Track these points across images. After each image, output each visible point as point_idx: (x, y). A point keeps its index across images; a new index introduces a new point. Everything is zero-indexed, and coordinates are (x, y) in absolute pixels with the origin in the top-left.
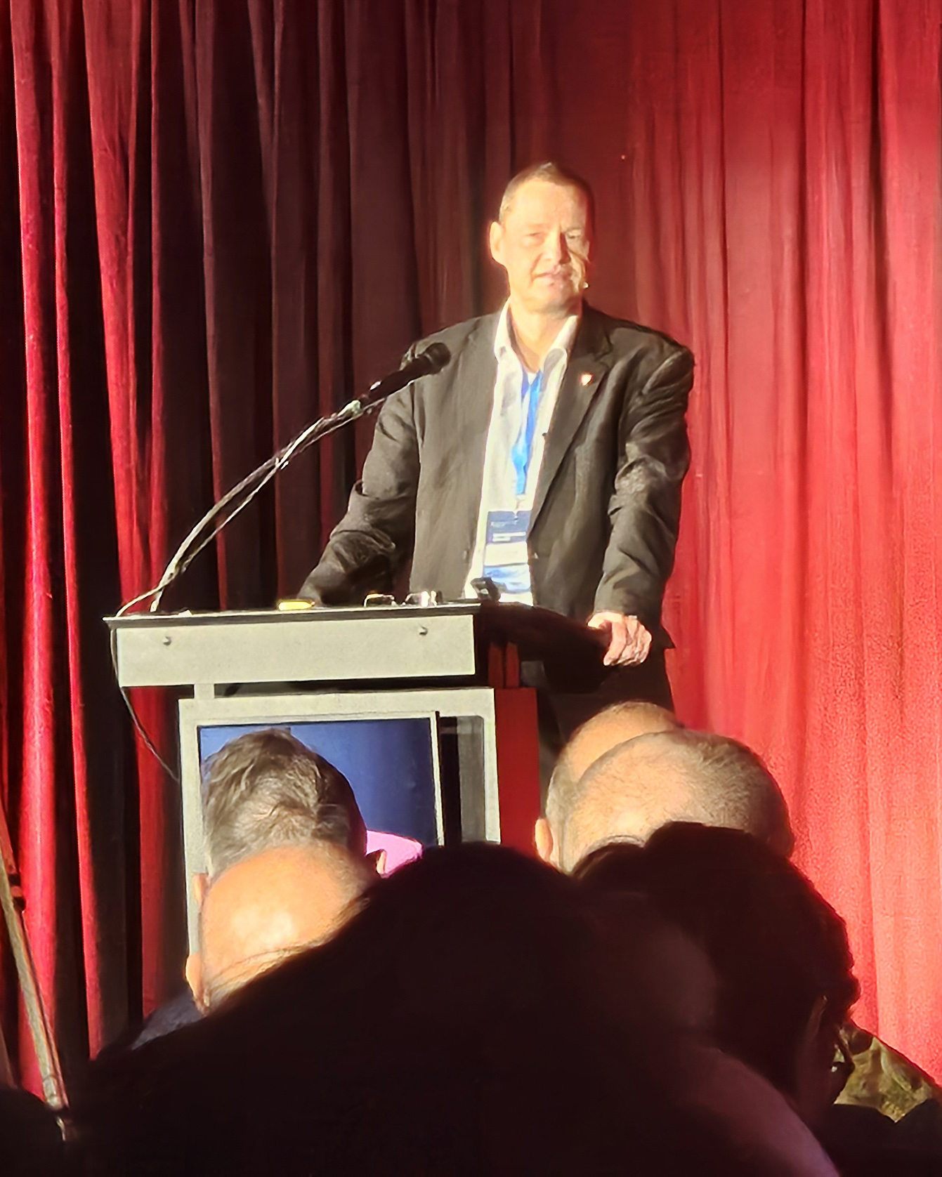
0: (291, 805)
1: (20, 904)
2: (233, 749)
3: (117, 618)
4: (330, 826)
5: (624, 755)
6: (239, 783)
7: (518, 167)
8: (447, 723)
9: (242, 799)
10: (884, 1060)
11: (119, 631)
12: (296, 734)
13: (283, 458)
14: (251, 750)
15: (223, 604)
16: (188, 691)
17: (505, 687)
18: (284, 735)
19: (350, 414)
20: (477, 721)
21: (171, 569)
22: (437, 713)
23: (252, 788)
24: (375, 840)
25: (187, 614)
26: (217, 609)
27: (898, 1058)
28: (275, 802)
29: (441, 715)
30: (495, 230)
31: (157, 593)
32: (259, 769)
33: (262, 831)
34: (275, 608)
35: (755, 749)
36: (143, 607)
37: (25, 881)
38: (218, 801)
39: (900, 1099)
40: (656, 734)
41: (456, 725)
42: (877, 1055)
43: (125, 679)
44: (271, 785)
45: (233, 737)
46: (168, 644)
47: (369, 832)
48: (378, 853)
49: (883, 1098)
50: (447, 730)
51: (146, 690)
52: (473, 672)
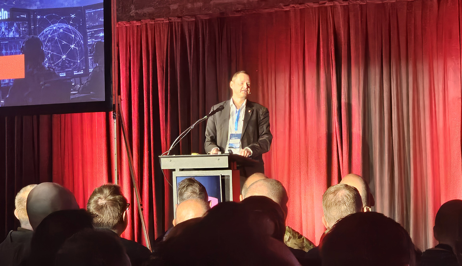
0: (194, 192)
1: (142, 209)
2: (183, 181)
3: (161, 156)
4: (201, 196)
5: (255, 184)
6: (184, 188)
7: (237, 71)
8: (223, 177)
9: (185, 191)
10: (305, 240)
11: (161, 159)
12: (195, 178)
13: (192, 127)
14: (187, 182)
15: (181, 154)
16: (174, 170)
17: (234, 170)
18: (193, 179)
19: (205, 118)
20: (229, 176)
21: (171, 147)
22: (221, 175)
23: (187, 189)
24: (210, 198)
25: (174, 155)
26: (180, 155)
27: (307, 239)
28: (191, 192)
29: (222, 175)
30: (231, 83)
31: (169, 151)
32: (188, 185)
33: (189, 197)
34: (191, 154)
35: (281, 181)
36: (166, 154)
37: (143, 205)
38: (180, 191)
39: (308, 247)
40: (262, 179)
41: (224, 177)
42: (303, 239)
43: (162, 168)
44: (190, 189)
45: (184, 179)
46: (171, 161)
47: (209, 197)
48: (210, 201)
49: (305, 247)
50: (223, 178)
51: (166, 170)
52: (228, 167)
